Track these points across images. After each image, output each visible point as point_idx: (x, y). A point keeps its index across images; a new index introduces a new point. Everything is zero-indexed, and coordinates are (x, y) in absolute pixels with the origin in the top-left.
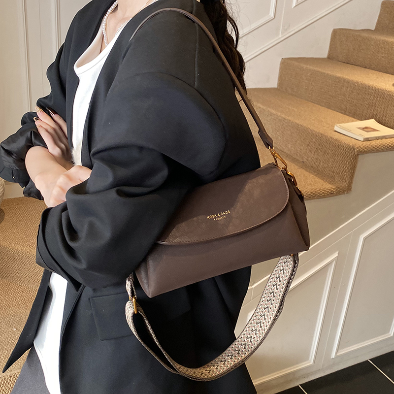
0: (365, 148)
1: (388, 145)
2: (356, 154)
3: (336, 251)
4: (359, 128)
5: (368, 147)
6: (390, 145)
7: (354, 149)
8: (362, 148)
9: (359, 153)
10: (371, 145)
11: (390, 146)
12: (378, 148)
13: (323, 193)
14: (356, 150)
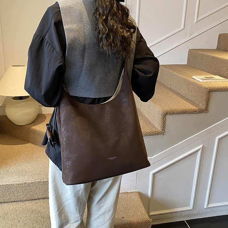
0: (214, 88)
3: (201, 144)
7: (207, 89)
9: (210, 91)
12: (222, 89)
13: (190, 111)
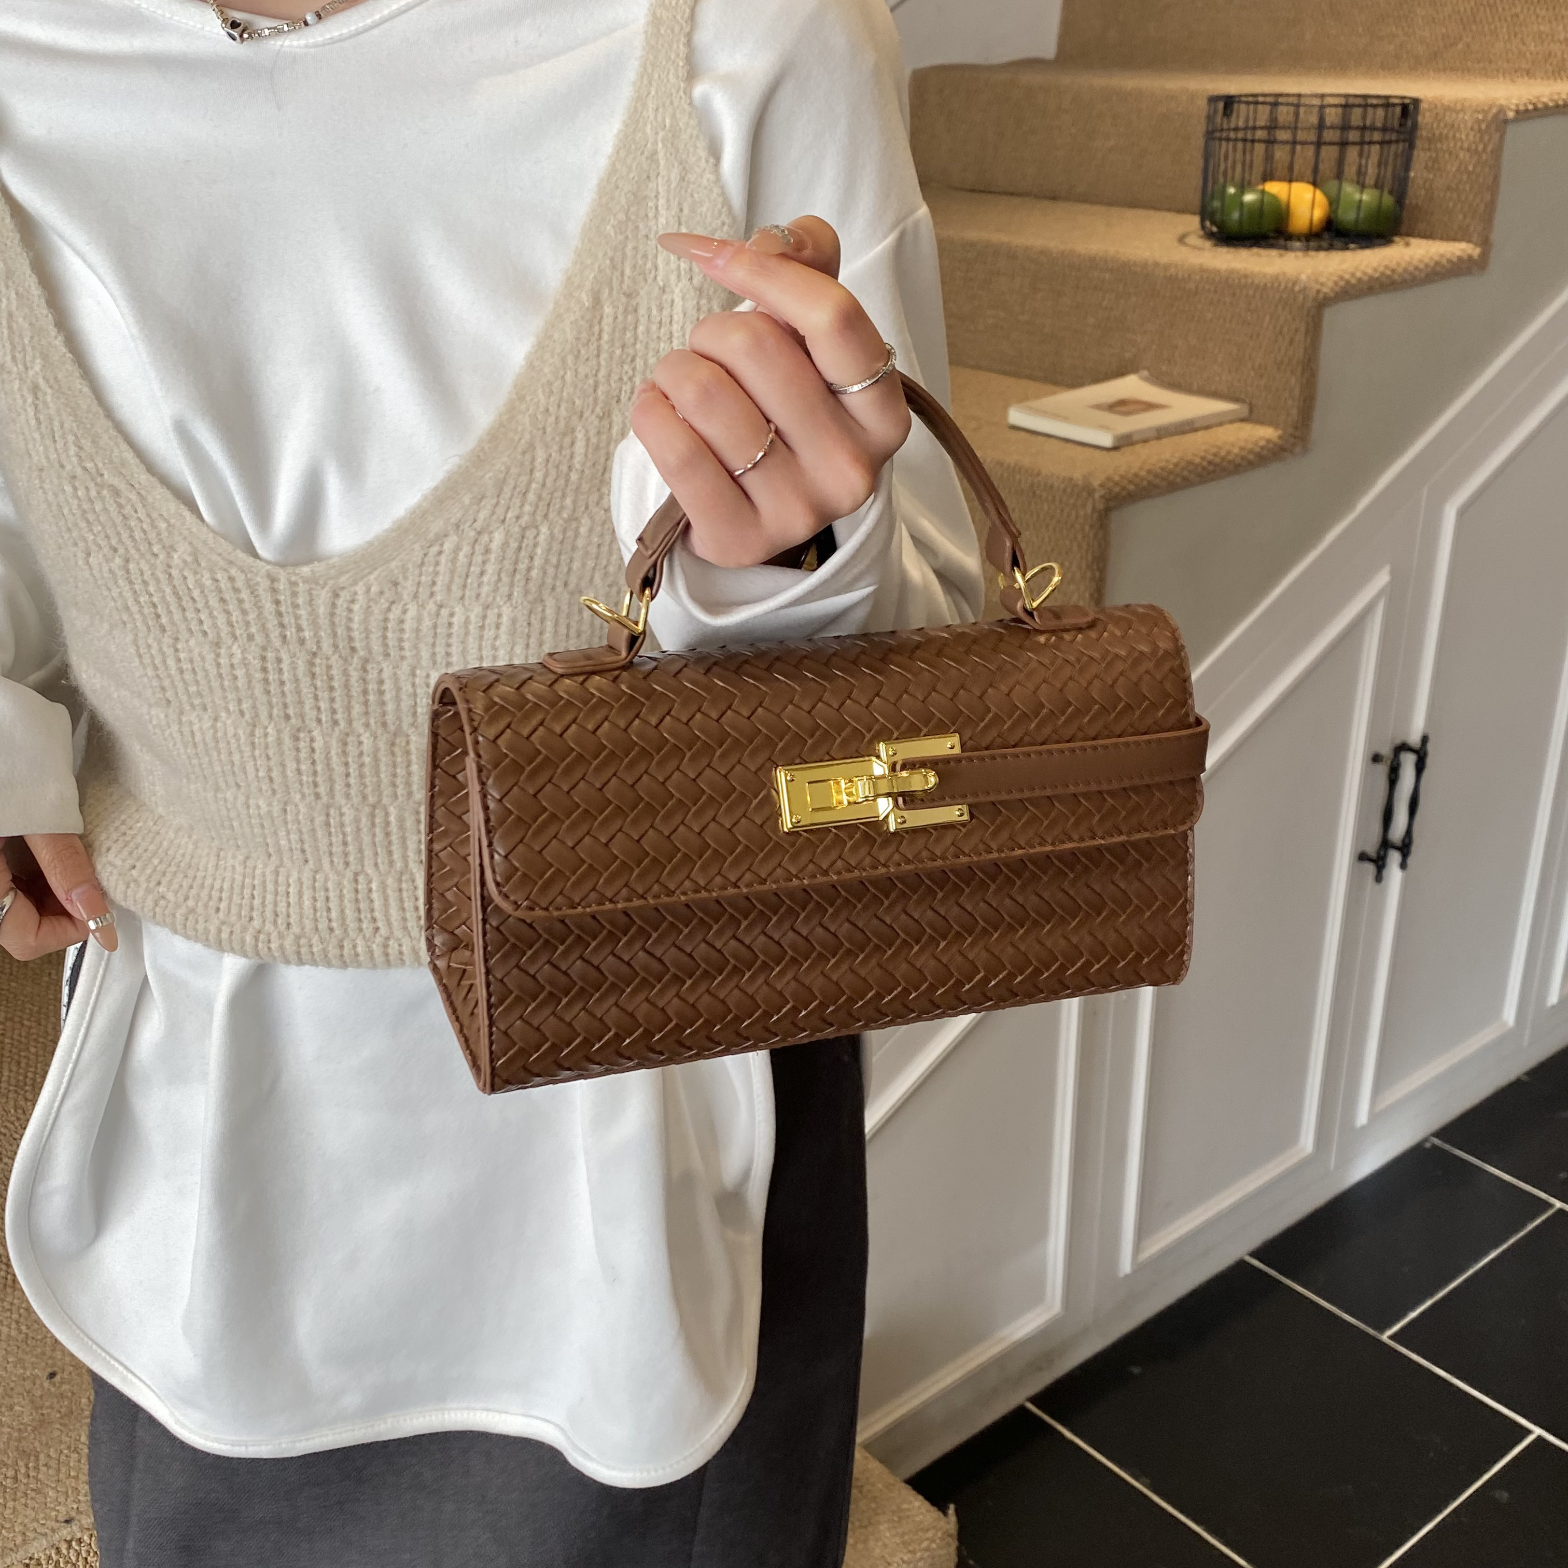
0: (1130, 482)
1: (1203, 458)
2: (1100, 506)
4: (1099, 407)
5: (1136, 475)
6: (1210, 457)
7: (1090, 491)
8: (1117, 484)
9: (1112, 504)
10: (1147, 467)
11: (1210, 463)
12: (1172, 477)
14: (1097, 495)
